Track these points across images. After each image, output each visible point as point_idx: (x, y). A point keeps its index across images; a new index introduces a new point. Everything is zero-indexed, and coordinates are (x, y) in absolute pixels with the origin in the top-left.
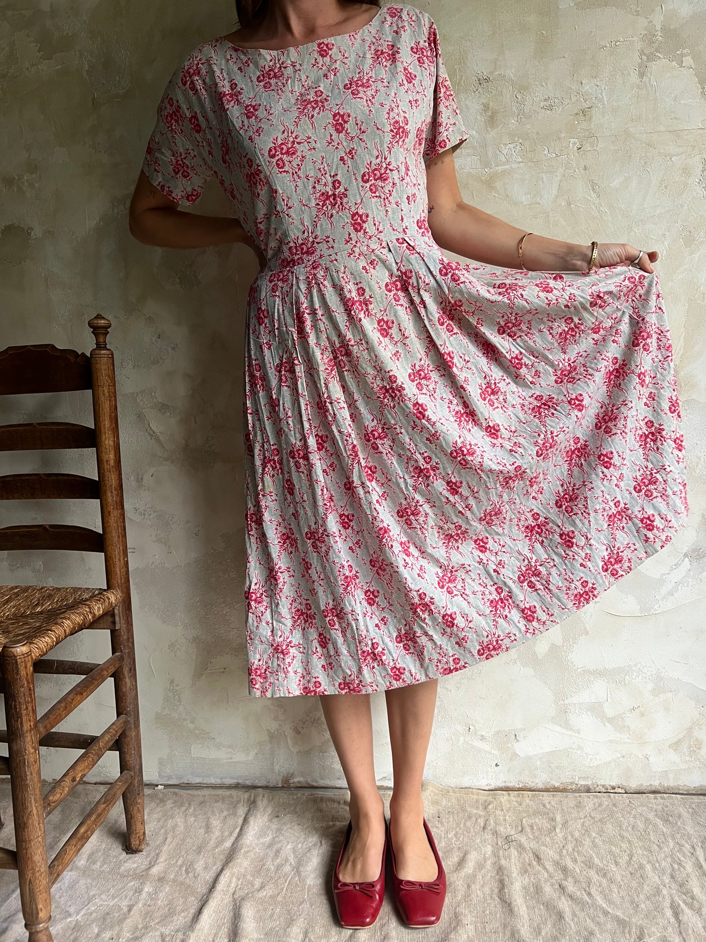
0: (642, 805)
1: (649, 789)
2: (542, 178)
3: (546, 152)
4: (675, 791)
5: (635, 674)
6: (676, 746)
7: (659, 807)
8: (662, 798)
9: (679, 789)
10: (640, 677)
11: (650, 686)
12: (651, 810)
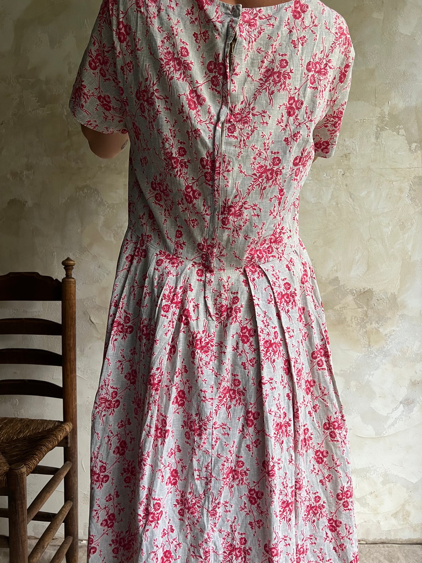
0: (376, 552)
1: (380, 541)
2: (323, 189)
3: (325, 175)
4: (395, 542)
5: (373, 472)
6: (395, 515)
7: (386, 553)
8: (387, 547)
9: (397, 541)
10: (375, 474)
11: (381, 479)
12: (382, 555)
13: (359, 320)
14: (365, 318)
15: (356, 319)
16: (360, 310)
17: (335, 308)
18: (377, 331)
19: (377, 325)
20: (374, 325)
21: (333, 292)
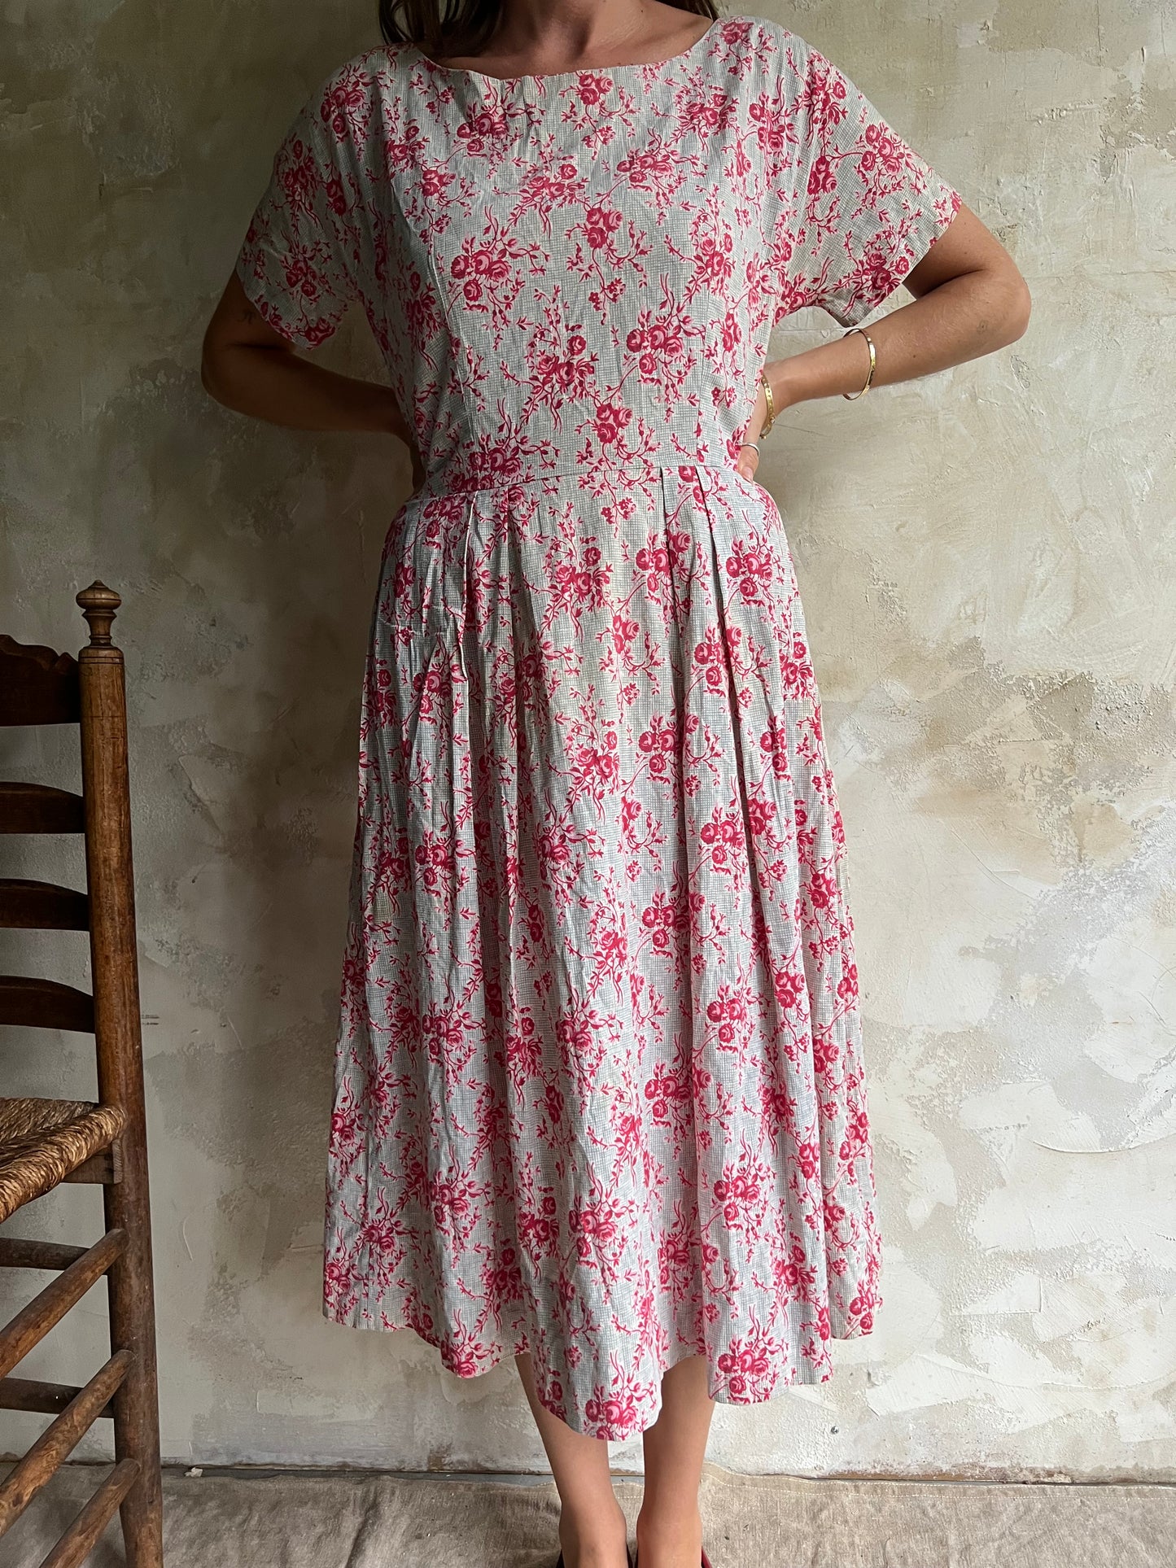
13: (1045, 778)
14: (1066, 769)
15: (1037, 775)
16: (1049, 744)
17: (968, 738)
18: (1107, 811)
19: (1105, 791)
20: (1097, 793)
21: (962, 687)
